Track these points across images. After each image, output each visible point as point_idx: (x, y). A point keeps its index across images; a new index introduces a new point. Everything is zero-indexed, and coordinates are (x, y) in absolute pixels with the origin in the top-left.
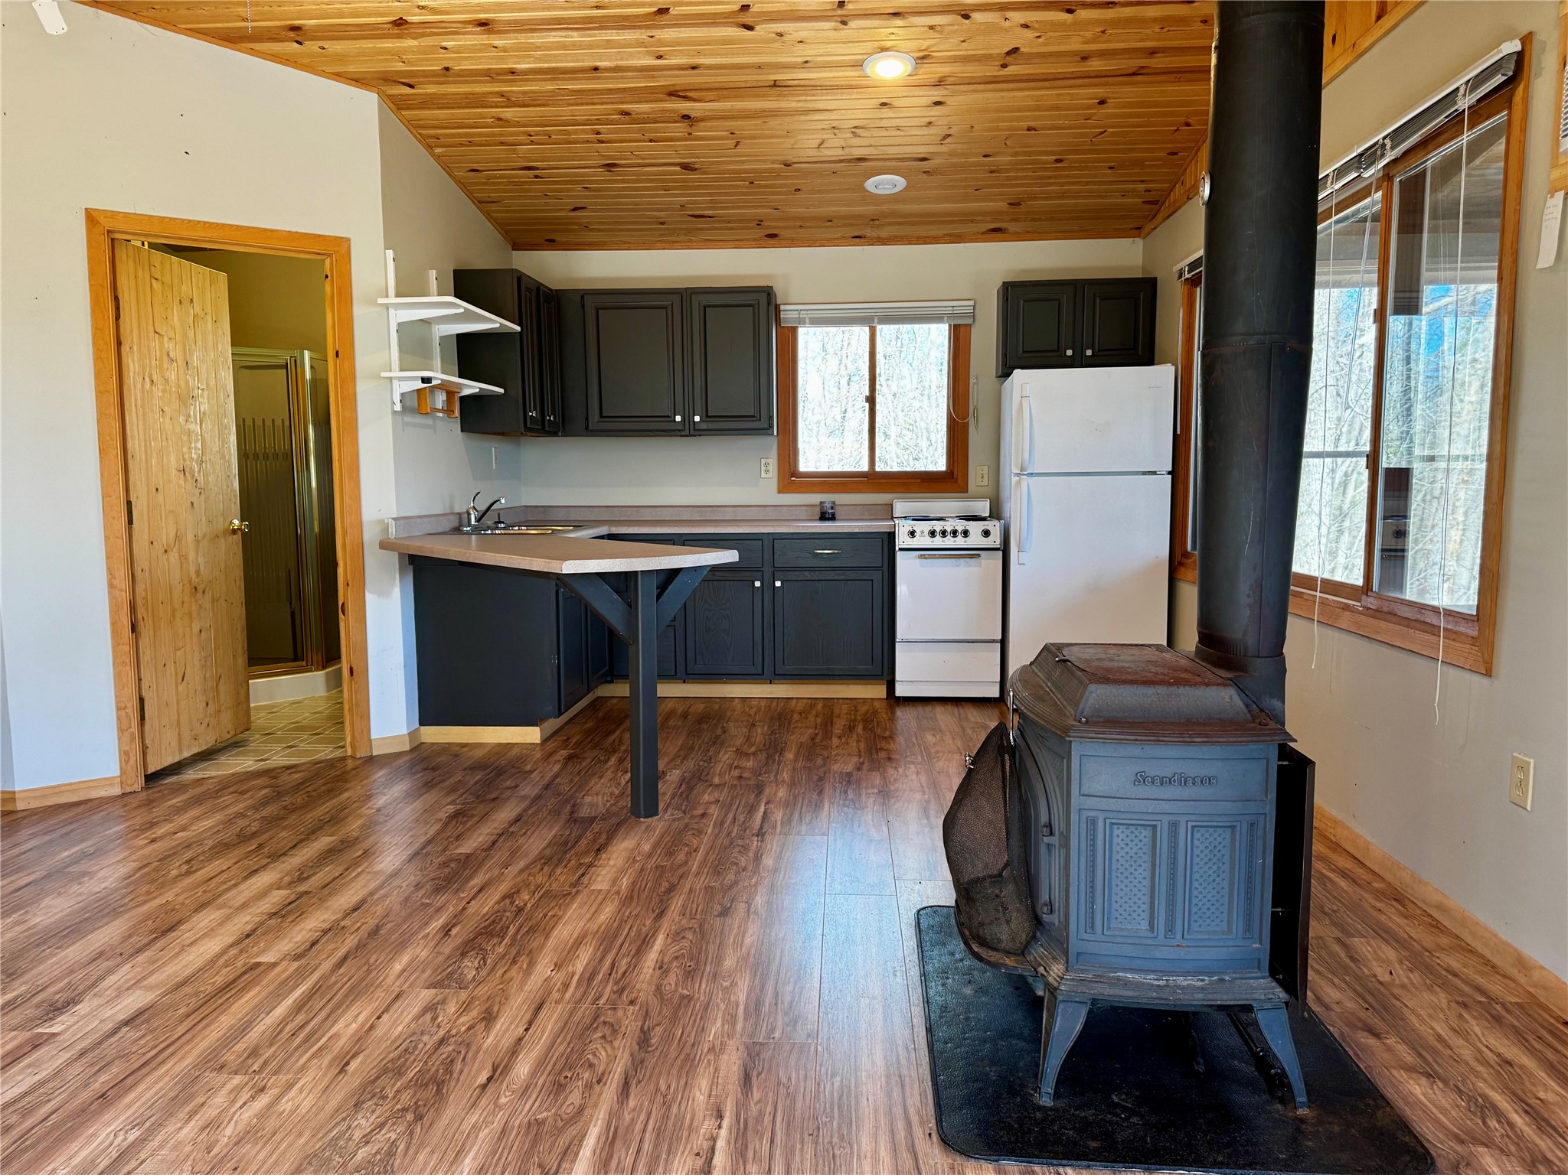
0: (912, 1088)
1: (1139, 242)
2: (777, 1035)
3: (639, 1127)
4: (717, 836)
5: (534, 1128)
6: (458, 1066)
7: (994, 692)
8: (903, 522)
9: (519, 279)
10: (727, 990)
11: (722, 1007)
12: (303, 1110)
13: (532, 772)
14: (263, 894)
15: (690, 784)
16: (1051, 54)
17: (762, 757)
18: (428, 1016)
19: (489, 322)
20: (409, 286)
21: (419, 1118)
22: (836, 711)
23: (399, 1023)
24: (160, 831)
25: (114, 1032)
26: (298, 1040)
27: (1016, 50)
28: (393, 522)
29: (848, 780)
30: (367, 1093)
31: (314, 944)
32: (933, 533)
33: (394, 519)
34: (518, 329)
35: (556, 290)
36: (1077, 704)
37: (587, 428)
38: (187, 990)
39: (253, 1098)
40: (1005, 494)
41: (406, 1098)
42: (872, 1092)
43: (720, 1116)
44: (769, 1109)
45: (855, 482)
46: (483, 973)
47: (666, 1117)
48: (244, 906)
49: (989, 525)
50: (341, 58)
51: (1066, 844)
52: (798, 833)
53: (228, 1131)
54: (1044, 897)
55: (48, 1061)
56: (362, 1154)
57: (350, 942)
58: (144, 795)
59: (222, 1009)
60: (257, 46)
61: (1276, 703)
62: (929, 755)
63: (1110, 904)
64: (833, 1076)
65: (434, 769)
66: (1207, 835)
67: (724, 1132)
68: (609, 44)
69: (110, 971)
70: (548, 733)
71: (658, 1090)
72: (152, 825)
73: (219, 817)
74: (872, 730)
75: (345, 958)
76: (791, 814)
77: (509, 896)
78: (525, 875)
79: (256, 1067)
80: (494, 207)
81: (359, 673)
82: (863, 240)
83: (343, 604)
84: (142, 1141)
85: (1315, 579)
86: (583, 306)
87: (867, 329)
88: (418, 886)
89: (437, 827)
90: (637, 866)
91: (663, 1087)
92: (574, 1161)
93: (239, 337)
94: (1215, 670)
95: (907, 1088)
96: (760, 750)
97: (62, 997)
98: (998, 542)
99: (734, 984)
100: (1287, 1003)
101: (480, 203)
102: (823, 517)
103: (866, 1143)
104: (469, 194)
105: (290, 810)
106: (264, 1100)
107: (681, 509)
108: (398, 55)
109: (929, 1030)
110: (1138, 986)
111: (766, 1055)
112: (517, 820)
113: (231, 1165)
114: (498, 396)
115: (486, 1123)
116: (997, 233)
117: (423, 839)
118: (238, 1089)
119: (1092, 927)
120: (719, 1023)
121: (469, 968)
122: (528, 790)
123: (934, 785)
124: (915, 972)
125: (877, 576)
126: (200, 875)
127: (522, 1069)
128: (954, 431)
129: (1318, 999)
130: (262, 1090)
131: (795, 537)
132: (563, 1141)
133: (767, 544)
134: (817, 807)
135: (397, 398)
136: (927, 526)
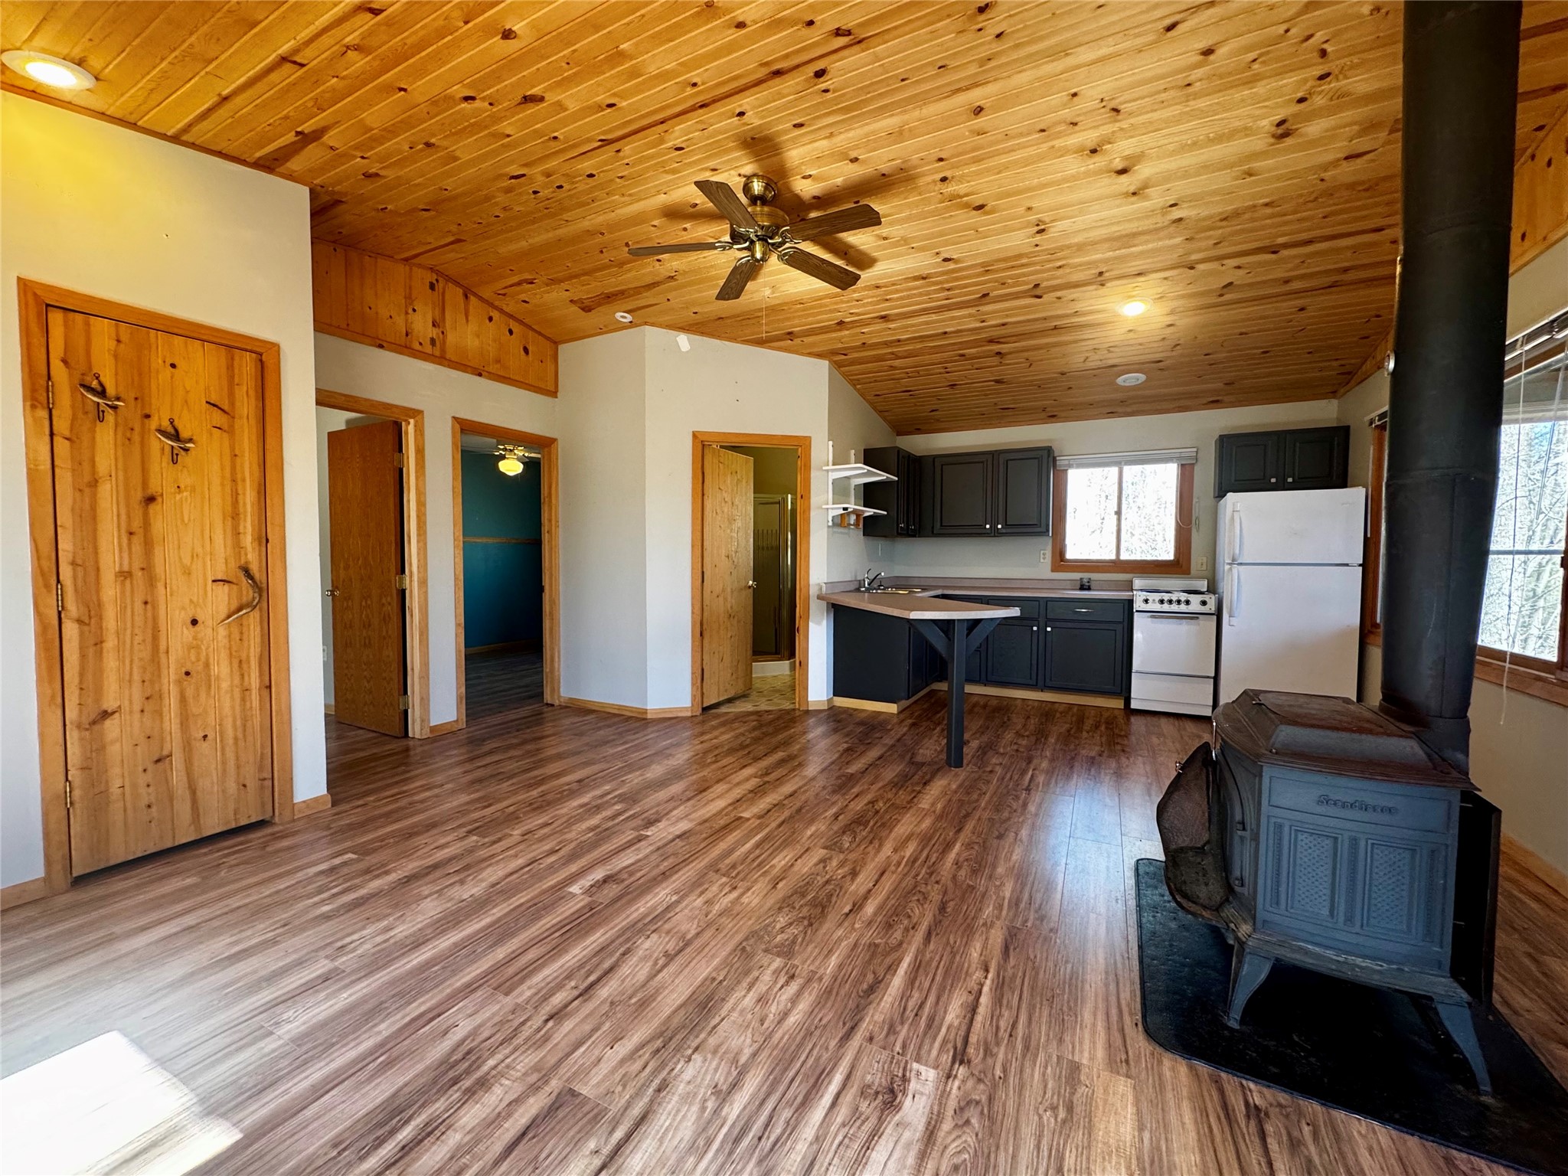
0: (1125, 986)
1: (1335, 402)
2: (1029, 924)
3: (934, 964)
4: (998, 788)
5: (873, 947)
6: (834, 899)
7: (1207, 713)
8: (1140, 593)
9: (898, 452)
10: (998, 888)
11: (994, 897)
12: (753, 905)
13: (891, 730)
14: (747, 779)
15: (984, 751)
16: (1259, 283)
17: (1033, 739)
18: (822, 865)
19: (881, 476)
20: (839, 459)
21: (811, 925)
22: (1087, 714)
23: (806, 866)
24: (706, 737)
25: (673, 840)
26: (755, 864)
27: (1231, 284)
28: (825, 585)
29: (1092, 761)
30: (785, 904)
31: (769, 811)
32: (1162, 602)
33: (826, 583)
34: (896, 478)
35: (920, 456)
36: (1269, 738)
37: (934, 533)
38: (707, 824)
39: (730, 892)
40: (1219, 576)
41: (805, 911)
42: (1094, 980)
43: (987, 971)
44: (1020, 974)
45: (1105, 566)
46: (854, 846)
47: (952, 962)
48: (738, 784)
49: (1206, 597)
50: (813, 345)
51: (1256, 838)
52: (1054, 793)
53: (717, 907)
54: (1237, 873)
55: (644, 848)
56: (779, 938)
57: (787, 813)
58: (701, 718)
59: (721, 838)
60: (772, 344)
61: (1460, 756)
62: (1154, 752)
63: (1293, 891)
64: (1067, 962)
65: (839, 721)
66: (1386, 852)
67: (988, 982)
68: (953, 318)
69: (675, 808)
70: (901, 709)
71: (948, 943)
72: (702, 734)
73: (732, 734)
74: (1112, 729)
75: (783, 822)
76: (1050, 780)
77: (872, 802)
78: (881, 791)
79: (733, 875)
80: (886, 414)
81: (804, 665)
82: (1114, 414)
83: (798, 627)
84: (678, 902)
85: (1505, 653)
86: (934, 465)
87: (1117, 469)
88: (824, 788)
89: (837, 755)
90: (948, 797)
91: (952, 942)
92: (894, 975)
93: (757, 489)
94: (1398, 724)
95: (1121, 985)
96: (1032, 734)
97: (654, 817)
98: (1213, 609)
99: (1002, 884)
100: (1469, 1004)
101: (880, 412)
102: (1082, 588)
103: (1087, 1016)
104: (875, 409)
105: (765, 735)
106: (735, 894)
108: (840, 340)
109: (1140, 947)
110: (1318, 956)
111: (1021, 937)
112: (880, 758)
113: (716, 927)
114: (883, 515)
115: (846, 937)
116: (1216, 403)
117: (830, 761)
118: (724, 885)
119: (1278, 903)
120: (991, 908)
121: (846, 840)
122: (888, 741)
123: (1157, 774)
124: (1132, 903)
125: (1119, 628)
126: (719, 764)
127: (870, 909)
128: (1180, 533)
129: (1506, 1003)
130: (735, 888)
131: (1063, 600)
132: (888, 960)
133: (1043, 605)
134: (1068, 777)
135: (830, 519)
136: (1157, 596)
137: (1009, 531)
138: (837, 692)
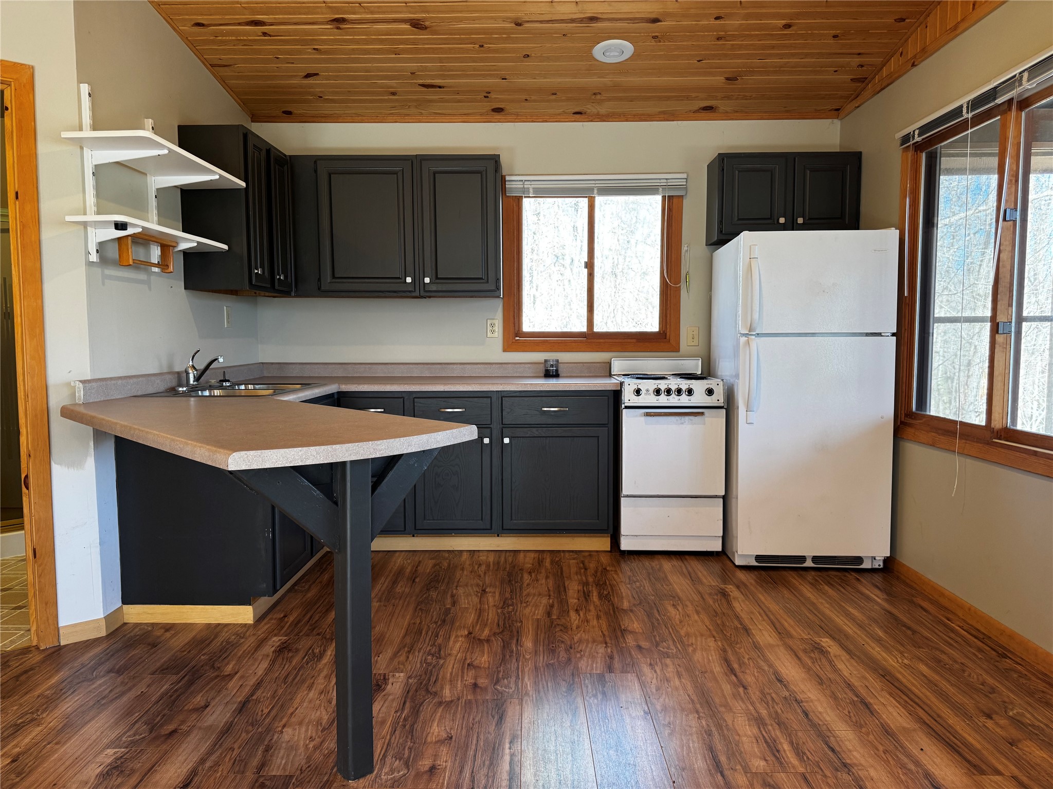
1: (837, 123)
7: (717, 546)
8: (626, 380)
9: (245, 136)
15: (416, 702)
17: (497, 644)
19: (209, 174)
28: (81, 385)
32: (658, 392)
33: (83, 382)
34: (243, 184)
35: (290, 156)
37: (319, 289)
45: (575, 342)
49: (709, 384)
70: (261, 612)
80: (225, 70)
81: (44, 556)
82: (583, 116)
83: (27, 477)
86: (316, 171)
87: (586, 200)
96: (495, 634)
98: (722, 400)
101: (213, 66)
102: (548, 375)
107: (411, 366)
114: (221, 253)
116: (708, 111)
125: (602, 433)
128: (667, 295)
131: (523, 394)
133: (495, 403)
135: (93, 249)
136: (652, 385)
137: (440, 287)
138: (128, 598)
